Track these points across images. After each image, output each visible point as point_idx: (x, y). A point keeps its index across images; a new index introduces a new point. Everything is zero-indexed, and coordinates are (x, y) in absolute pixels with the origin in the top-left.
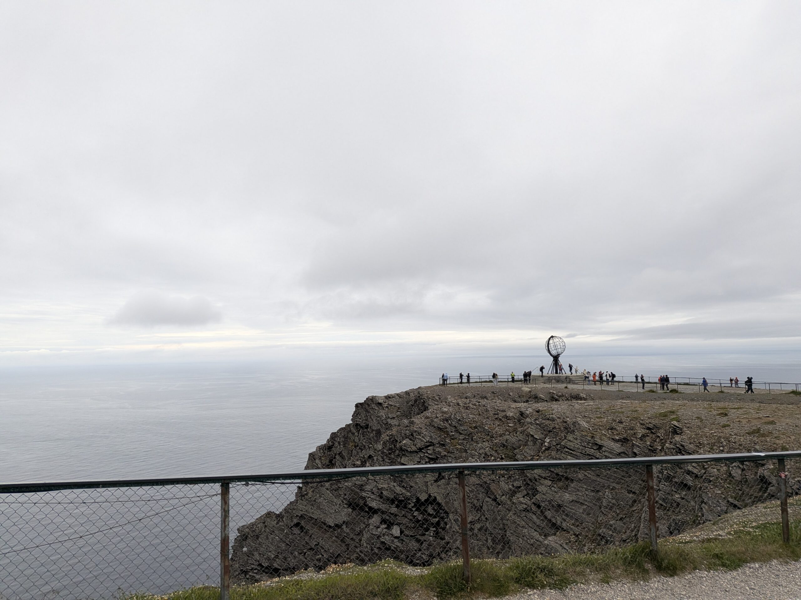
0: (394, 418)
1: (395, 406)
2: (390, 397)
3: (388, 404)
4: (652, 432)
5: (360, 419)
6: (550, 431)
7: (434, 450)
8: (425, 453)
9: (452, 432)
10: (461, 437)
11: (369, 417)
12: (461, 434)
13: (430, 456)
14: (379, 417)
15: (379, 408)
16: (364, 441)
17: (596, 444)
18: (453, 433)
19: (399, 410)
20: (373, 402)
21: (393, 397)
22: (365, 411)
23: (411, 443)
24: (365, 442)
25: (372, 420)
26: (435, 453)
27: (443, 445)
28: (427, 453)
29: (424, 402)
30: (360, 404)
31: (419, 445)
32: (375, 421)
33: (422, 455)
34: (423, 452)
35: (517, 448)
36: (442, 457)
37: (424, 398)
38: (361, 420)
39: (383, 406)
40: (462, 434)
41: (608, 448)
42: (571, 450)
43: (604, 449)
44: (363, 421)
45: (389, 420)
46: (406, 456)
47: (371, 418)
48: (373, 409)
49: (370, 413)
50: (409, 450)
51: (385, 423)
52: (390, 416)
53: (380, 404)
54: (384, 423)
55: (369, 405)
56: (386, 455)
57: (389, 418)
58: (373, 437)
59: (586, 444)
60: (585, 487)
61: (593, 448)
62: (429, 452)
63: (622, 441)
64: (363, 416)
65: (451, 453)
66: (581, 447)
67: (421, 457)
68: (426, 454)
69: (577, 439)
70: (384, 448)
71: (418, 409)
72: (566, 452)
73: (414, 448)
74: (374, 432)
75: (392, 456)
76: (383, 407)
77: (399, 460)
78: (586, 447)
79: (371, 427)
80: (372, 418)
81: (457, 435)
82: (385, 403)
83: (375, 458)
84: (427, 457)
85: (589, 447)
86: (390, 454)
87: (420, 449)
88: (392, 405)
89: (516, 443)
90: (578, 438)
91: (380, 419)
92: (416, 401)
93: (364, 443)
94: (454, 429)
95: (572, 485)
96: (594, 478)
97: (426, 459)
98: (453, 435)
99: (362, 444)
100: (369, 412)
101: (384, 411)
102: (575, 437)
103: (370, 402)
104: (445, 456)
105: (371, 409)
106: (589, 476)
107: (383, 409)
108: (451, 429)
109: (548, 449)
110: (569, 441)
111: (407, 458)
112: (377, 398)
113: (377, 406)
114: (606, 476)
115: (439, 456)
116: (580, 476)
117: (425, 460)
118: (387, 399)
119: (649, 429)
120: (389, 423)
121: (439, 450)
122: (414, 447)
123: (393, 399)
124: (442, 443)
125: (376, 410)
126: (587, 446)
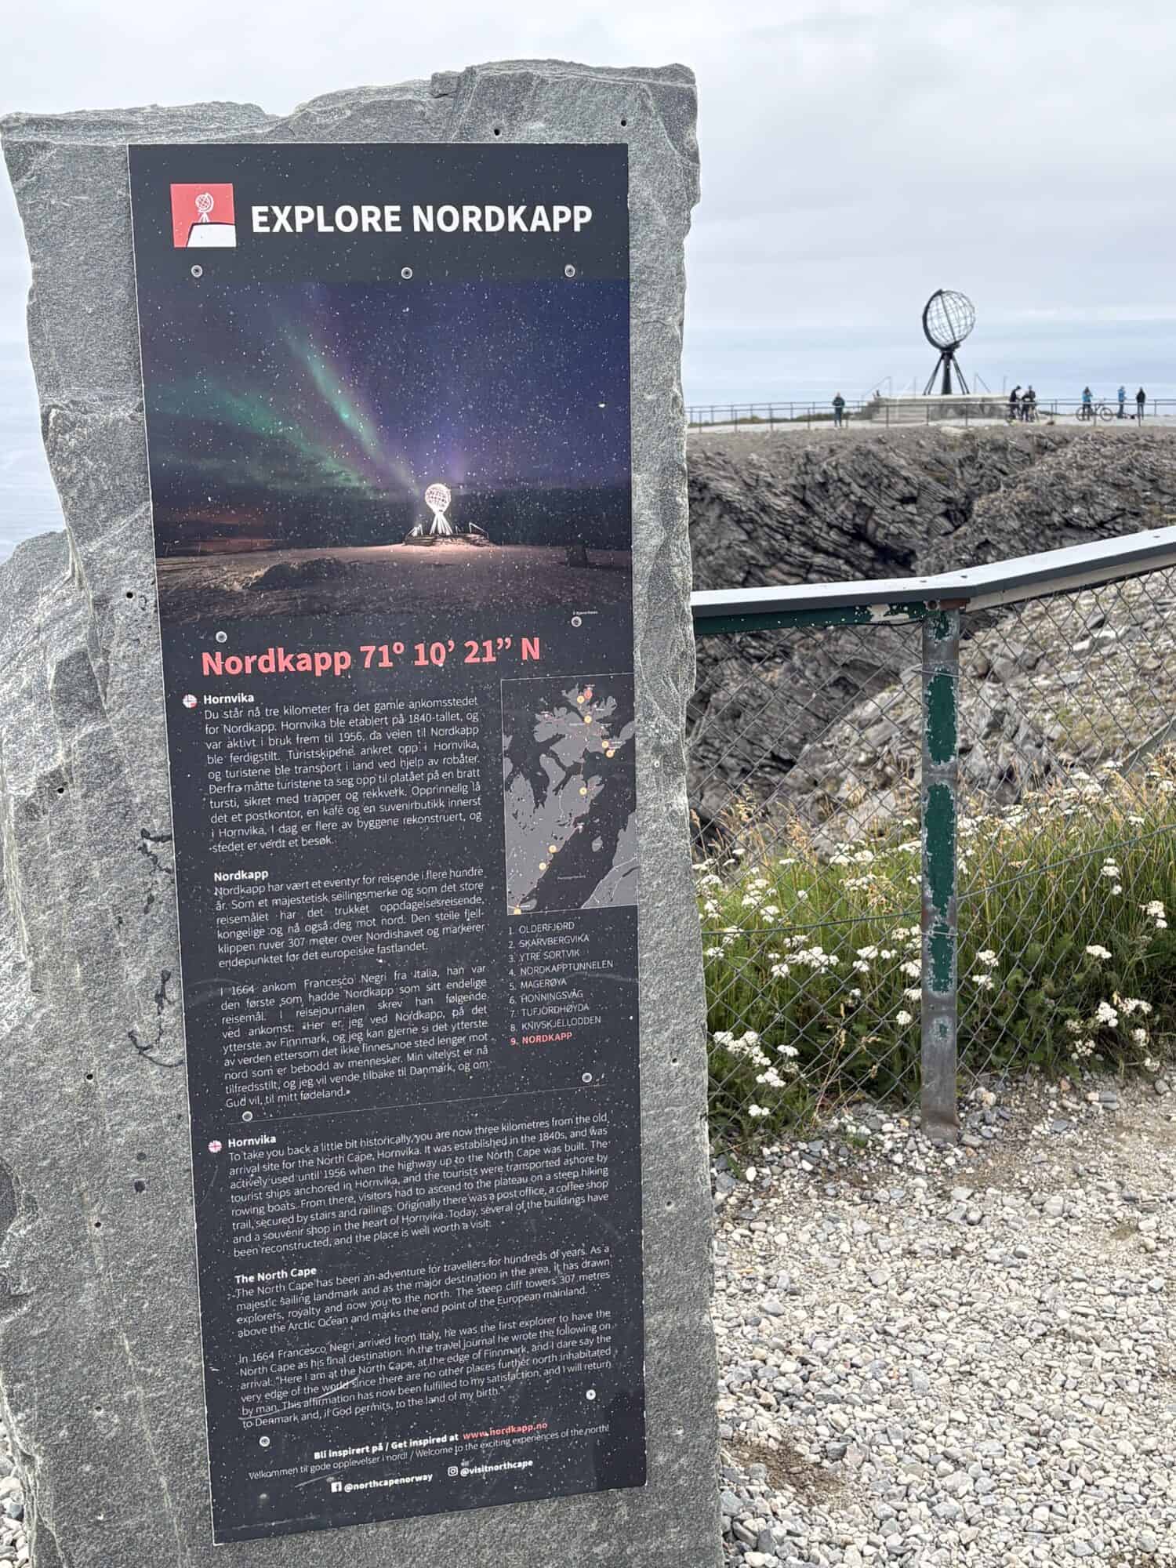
23: (1085, 513)
73: (1092, 523)
81: (1156, 497)
87: (1101, 524)
108: (1143, 486)
121: (1135, 522)
122: (1091, 520)
124: (1135, 510)
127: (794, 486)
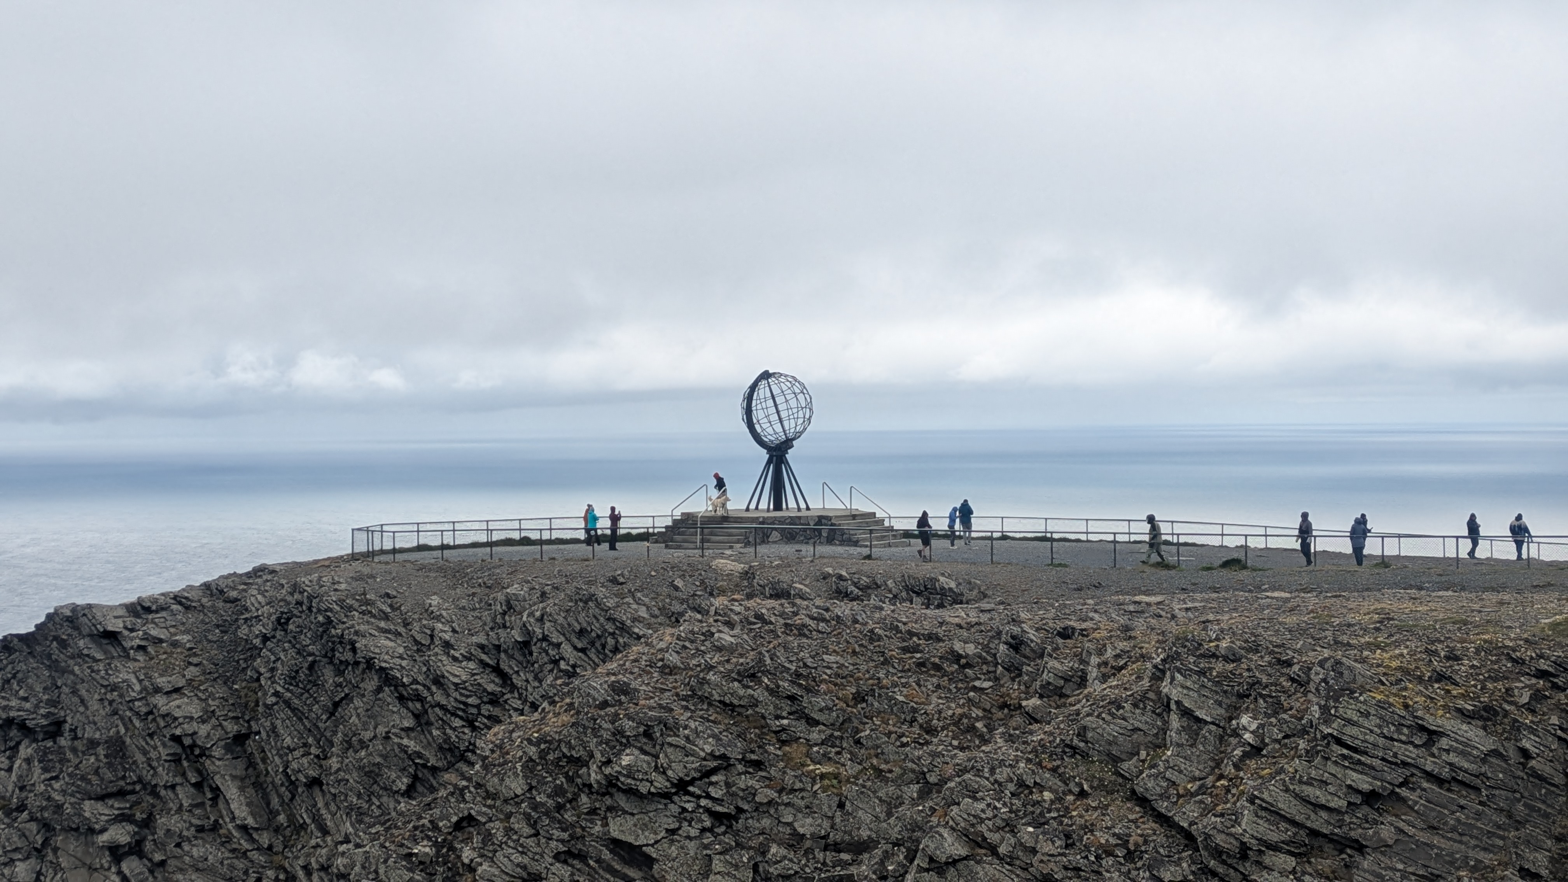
0: (177, 690)
1: (175, 644)
2: (148, 610)
3: (147, 637)
4: (1555, 686)
5: (26, 699)
6: (1241, 696)
7: (728, 785)
8: (699, 797)
9: (778, 717)
10: (815, 735)
11: (66, 690)
12: (813, 723)
13: (719, 809)
14: (114, 688)
15: (105, 652)
16: (57, 785)
17: (1422, 728)
18: (785, 722)
19: (195, 660)
20: (77, 628)
21: (162, 609)
22: (49, 667)
23: (649, 764)
24: (64, 792)
25: (82, 701)
26: (734, 795)
27: (758, 765)
28: (708, 796)
29: (329, 621)
30: (21, 638)
31: (677, 772)
32: (94, 705)
33: (689, 806)
34: (692, 794)
35: (1123, 757)
36: (757, 808)
37: (331, 610)
38: (28, 705)
39: (127, 644)
40: (817, 723)
41: (1456, 741)
42: (1355, 750)
43: (1444, 743)
44: (37, 706)
45: (159, 700)
46: (625, 812)
47: (75, 692)
48: (80, 655)
49: (72, 672)
50: (644, 788)
51: (144, 710)
52: (162, 682)
53: (111, 637)
54: (137, 714)
55: (63, 644)
56: (547, 814)
57: (157, 690)
58: (96, 772)
59: (1393, 728)
60: (1400, 866)
61: (1412, 743)
62: (712, 791)
63: (1481, 718)
64: (38, 688)
65: (793, 791)
66: (1381, 741)
67: (684, 810)
68: (703, 802)
69: (1367, 715)
70: (531, 788)
71: (292, 652)
72: (1344, 757)
73: (661, 783)
74: (101, 751)
75: (569, 816)
76: (124, 649)
77: (598, 829)
78: (1392, 739)
79: (73, 730)
80: (83, 692)
81: (800, 728)
82: (132, 630)
83: (497, 828)
84: (708, 811)
85: (1404, 738)
86: (560, 808)
87: (682, 786)
88: (161, 641)
89: (1121, 739)
90: (1373, 712)
91: (121, 696)
92: (282, 623)
93: (57, 797)
94: (786, 707)
95: (1365, 864)
96: (1423, 837)
97: (705, 817)
98: (784, 729)
99: (49, 799)
100: (64, 671)
101: (130, 664)
102: (1363, 708)
103: (64, 632)
104: (770, 803)
105: (72, 657)
106: (1411, 831)
107: (128, 657)
108: (776, 707)
109: (1256, 751)
110: (1349, 722)
111: (631, 821)
112: (99, 615)
113: (100, 645)
114: (1454, 830)
115: (746, 807)
116: (1387, 833)
117: (701, 821)
118: (137, 615)
119: (1542, 674)
120: (164, 710)
121: (751, 783)
122: (660, 778)
123: (164, 614)
124: (754, 757)
125: (96, 661)
126: (1395, 736)
127: (482, 647)
